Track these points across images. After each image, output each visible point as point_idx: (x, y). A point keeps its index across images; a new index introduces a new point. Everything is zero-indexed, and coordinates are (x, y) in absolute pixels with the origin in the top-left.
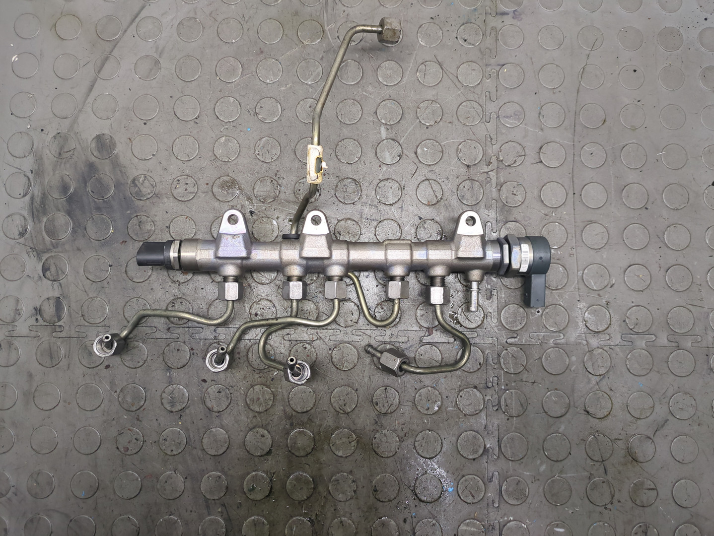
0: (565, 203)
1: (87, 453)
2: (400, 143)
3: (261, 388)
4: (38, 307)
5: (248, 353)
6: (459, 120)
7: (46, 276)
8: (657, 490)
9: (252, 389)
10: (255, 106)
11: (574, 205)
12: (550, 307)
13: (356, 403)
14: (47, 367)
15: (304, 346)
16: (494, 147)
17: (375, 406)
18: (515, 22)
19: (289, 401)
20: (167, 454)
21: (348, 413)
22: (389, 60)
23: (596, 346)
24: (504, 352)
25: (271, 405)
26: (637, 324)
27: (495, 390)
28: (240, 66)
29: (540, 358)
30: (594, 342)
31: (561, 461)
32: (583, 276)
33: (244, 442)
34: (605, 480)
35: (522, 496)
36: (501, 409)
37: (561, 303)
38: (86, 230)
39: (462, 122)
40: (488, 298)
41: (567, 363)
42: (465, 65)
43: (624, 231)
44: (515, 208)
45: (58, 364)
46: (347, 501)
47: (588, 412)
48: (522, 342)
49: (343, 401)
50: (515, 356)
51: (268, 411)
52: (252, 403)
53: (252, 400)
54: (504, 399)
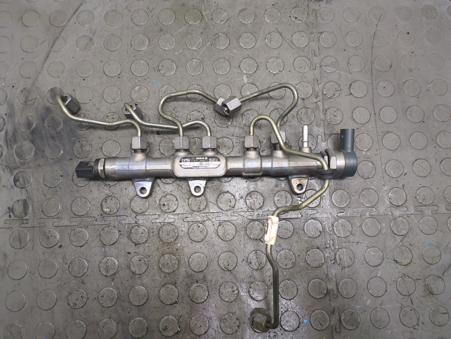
0: (370, 121)
1: (46, 309)
2: (257, 86)
3: (169, 256)
4: (11, 207)
5: (159, 232)
6: (295, 69)
7: (17, 185)
8: (448, 314)
9: (163, 257)
10: (158, 66)
11: (375, 121)
12: (365, 190)
13: (236, 263)
14: (17, 249)
15: (198, 225)
16: (320, 86)
17: (250, 265)
18: (327, 5)
19: (189, 264)
20: (104, 307)
21: (230, 271)
22: (246, 32)
23: (398, 216)
24: (336, 222)
25: (176, 267)
26: (424, 199)
27: (332, 249)
28: (148, 39)
29: (361, 226)
30: (397, 213)
31: (381, 296)
32: (385, 169)
33: (159, 295)
34: (412, 309)
35: (356, 323)
36: (337, 262)
37: (372, 187)
38: (44, 153)
39: (297, 70)
41: (380, 228)
42: (297, 34)
43: (410, 137)
44: (336, 125)
45: (25, 246)
46: (233, 333)
47: (396, 261)
48: (348, 215)
49: (227, 262)
50: (343, 225)
51: (175, 272)
52: (163, 267)
53: (163, 265)
54: (338, 255)
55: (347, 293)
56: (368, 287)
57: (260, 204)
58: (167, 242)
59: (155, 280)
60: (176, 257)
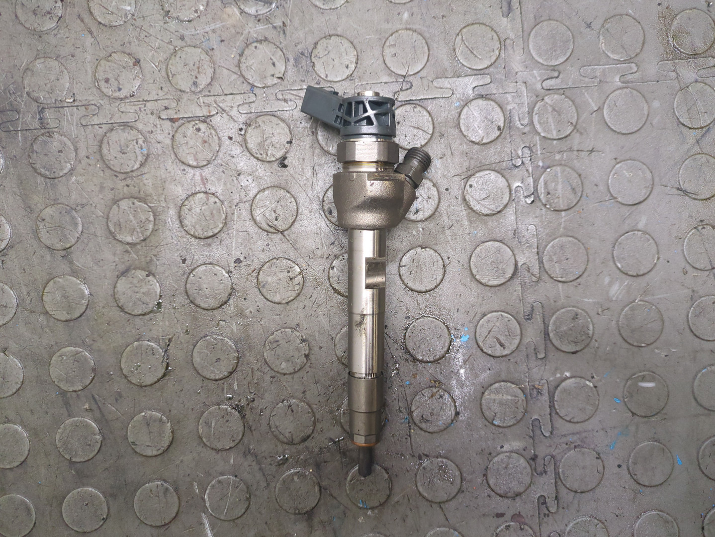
3: (130, 203)
5: (100, 146)
9: (115, 207)
12: (612, 19)
13: (295, 214)
15: (197, 127)
17: (328, 215)
19: (181, 222)
21: (282, 232)
23: (693, 80)
24: (539, 103)
25: (151, 230)
27: (527, 170)
29: (600, 109)
30: (690, 73)
31: (644, 274)
33: (114, 295)
35: (584, 337)
36: (540, 199)
37: (630, 11)
41: (646, 112)
46: (295, 372)
47: (684, 191)
48: (567, 84)
49: (273, 212)
50: (556, 109)
51: (148, 240)
52: (118, 230)
53: (119, 225)
54: (543, 184)
55: (564, 270)
56: (615, 255)
57: (347, 67)
58: (122, 171)
59: (101, 262)
60: (148, 205)
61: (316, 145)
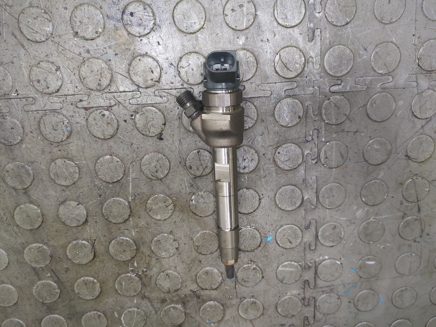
3: (63, 161)
9: (53, 163)
12: (381, 45)
13: (168, 169)
15: (103, 113)
17: (189, 170)
19: (96, 173)
21: (161, 179)
23: (427, 88)
24: (326, 101)
25: (77, 178)
27: (315, 144)
29: (365, 105)
30: (425, 83)
31: (377, 205)
32: (422, 4)
34: (418, 218)
35: (338, 238)
36: (321, 161)
37: (394, 39)
40: (310, 40)
41: (394, 108)
46: (170, 257)
47: (409, 157)
48: (346, 89)
49: (154, 168)
50: (337, 105)
51: (76, 184)
52: (56, 178)
53: (57, 175)
54: (323, 152)
55: (331, 202)
56: (362, 193)
58: (55, 141)
59: (48, 196)
60: (74, 163)
61: (182, 126)
